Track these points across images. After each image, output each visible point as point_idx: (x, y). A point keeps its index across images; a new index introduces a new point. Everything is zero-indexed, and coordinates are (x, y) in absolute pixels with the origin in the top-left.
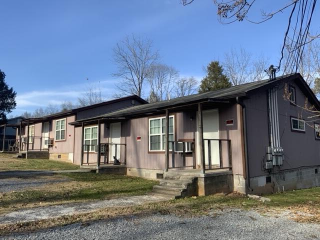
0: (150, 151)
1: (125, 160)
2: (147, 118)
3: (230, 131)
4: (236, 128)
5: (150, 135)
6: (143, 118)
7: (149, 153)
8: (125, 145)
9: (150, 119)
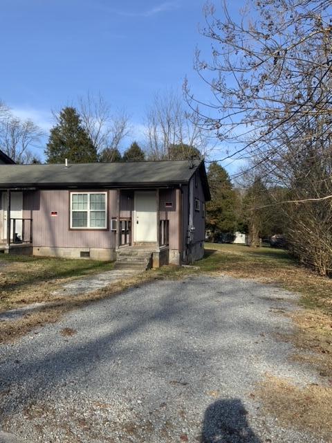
0: (71, 227)
1: (31, 238)
2: (67, 191)
3: (169, 213)
4: (175, 210)
5: (71, 211)
6: (62, 191)
7: (70, 229)
8: (31, 220)
9: (72, 193)
